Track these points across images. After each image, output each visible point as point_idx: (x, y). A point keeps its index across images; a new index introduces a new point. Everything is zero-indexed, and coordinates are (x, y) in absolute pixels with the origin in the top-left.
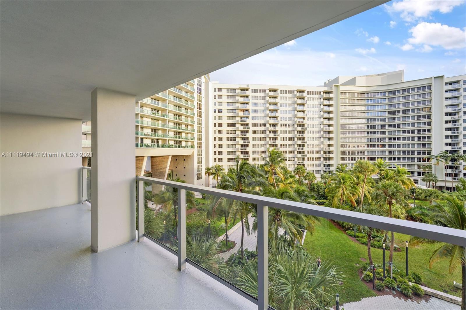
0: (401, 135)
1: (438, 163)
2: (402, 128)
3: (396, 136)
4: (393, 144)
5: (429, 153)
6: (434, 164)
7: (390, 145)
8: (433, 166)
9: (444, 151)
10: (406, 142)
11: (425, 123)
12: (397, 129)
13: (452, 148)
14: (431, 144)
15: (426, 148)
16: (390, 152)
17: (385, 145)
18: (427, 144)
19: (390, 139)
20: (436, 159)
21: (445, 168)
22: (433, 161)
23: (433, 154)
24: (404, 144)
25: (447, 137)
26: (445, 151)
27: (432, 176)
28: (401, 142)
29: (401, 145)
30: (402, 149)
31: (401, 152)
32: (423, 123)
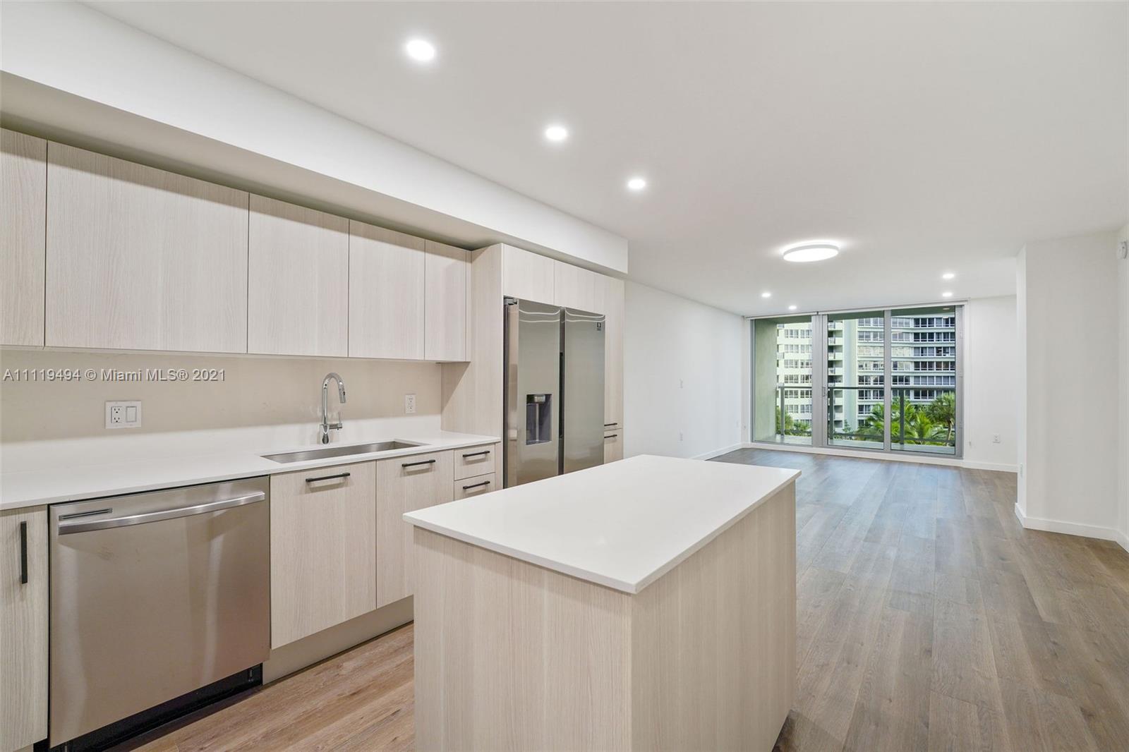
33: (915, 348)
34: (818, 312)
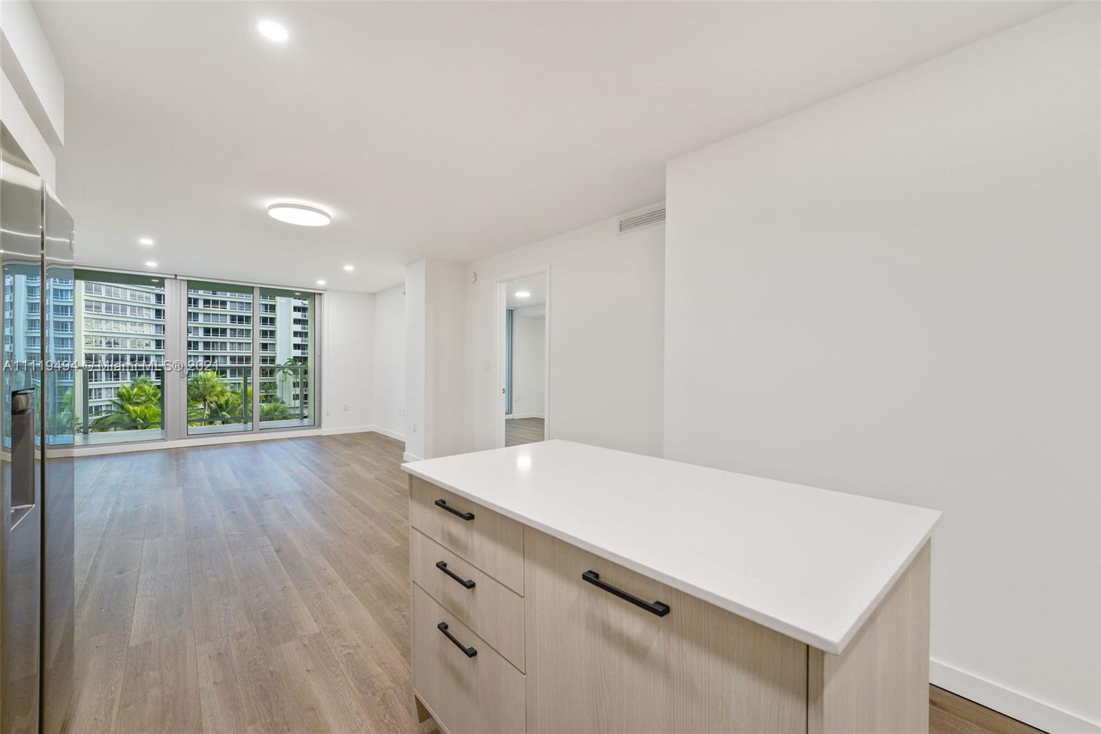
0: (228, 324)
1: (286, 378)
2: (229, 310)
3: (219, 325)
4: (213, 343)
5: (273, 360)
6: (280, 381)
7: (206, 345)
8: (278, 383)
9: (292, 358)
10: (237, 339)
11: (266, 305)
12: (219, 310)
13: (302, 353)
14: (275, 344)
15: (268, 352)
16: (207, 358)
17: (196, 343)
18: (270, 344)
19: (207, 331)
20: (283, 372)
21: (294, 387)
22: (279, 375)
23: (278, 362)
24: (232, 343)
25: (296, 334)
26: (294, 357)
27: (277, 400)
28: (228, 338)
29: (228, 345)
30: (229, 352)
31: (228, 359)
32: (264, 306)
33: (156, 325)
34: (176, 276)
